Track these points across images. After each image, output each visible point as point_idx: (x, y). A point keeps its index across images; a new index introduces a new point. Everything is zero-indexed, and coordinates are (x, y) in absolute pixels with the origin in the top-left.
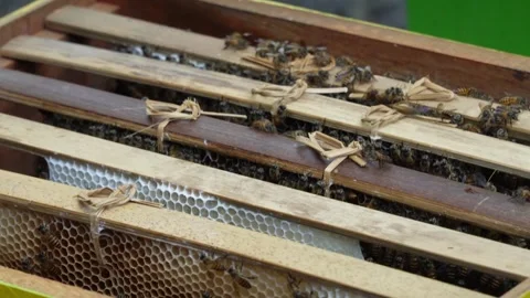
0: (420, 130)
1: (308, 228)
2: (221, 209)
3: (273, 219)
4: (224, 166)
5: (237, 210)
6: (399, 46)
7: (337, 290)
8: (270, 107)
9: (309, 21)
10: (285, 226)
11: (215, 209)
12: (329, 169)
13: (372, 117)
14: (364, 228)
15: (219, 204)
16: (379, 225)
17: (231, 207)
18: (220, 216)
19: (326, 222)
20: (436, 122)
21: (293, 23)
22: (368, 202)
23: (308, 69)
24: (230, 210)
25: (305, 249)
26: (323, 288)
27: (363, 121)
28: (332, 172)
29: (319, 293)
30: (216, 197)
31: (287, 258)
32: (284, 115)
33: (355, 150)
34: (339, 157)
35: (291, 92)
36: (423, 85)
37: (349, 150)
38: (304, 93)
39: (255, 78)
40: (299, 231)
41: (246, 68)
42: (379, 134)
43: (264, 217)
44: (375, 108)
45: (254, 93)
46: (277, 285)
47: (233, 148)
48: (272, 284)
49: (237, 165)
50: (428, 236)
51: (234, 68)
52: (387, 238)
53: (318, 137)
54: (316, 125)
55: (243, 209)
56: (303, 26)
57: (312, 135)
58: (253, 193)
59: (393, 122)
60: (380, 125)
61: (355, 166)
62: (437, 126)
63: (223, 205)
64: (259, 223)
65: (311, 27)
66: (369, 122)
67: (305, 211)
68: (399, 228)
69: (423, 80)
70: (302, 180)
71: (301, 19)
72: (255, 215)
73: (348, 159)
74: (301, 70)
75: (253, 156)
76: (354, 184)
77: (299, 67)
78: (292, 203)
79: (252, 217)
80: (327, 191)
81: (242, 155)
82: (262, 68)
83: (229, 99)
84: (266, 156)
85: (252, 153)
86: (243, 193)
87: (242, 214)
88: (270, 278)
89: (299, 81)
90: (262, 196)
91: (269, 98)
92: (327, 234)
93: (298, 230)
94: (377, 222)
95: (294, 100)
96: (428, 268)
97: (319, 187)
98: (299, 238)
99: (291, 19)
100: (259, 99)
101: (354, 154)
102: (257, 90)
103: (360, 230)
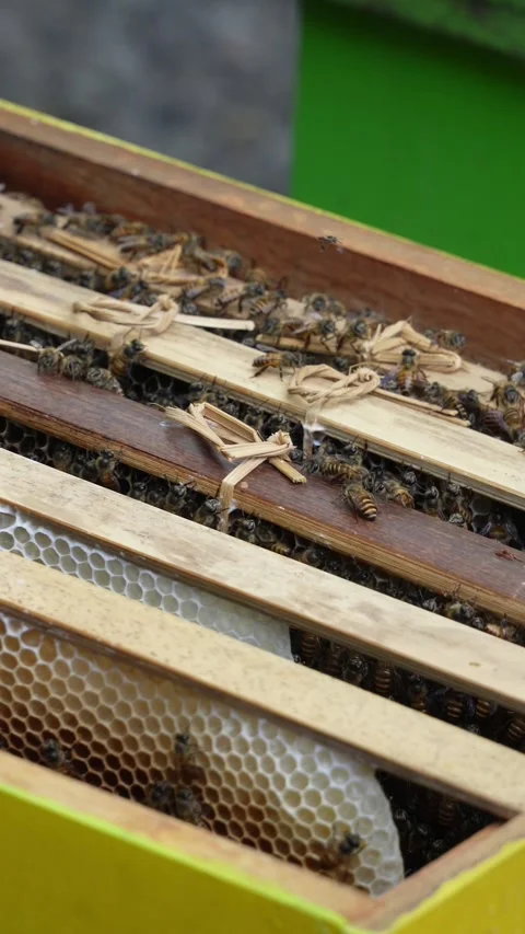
0: (399, 423)
1: (191, 590)
2: (20, 531)
3: (125, 564)
4: (17, 445)
5: (53, 538)
6: (348, 251)
7: (262, 722)
8: (108, 342)
9: (173, 182)
10: (148, 581)
11: (10, 530)
12: (231, 479)
13: (309, 387)
14: (307, 605)
15: (19, 523)
16: (335, 603)
17: (41, 530)
18: (18, 545)
19: (232, 583)
20: (428, 411)
21: (140, 181)
22: (300, 550)
23: (175, 275)
24: (39, 535)
25: (201, 635)
26: (234, 715)
27: (291, 392)
28: (237, 486)
29: (224, 722)
30: (13, 507)
31: (166, 647)
32: (134, 360)
33: (281, 449)
34: (250, 458)
35: (147, 317)
36: (399, 335)
37: (269, 447)
38: (173, 323)
39: (68, 279)
40: (174, 594)
41: (53, 257)
42: (321, 422)
43: (107, 558)
44: (312, 369)
45: (77, 310)
46: (140, 697)
47: (40, 415)
48: (130, 692)
49: (44, 448)
50: (430, 634)
51: (29, 255)
52: (350, 630)
53: (207, 414)
54: (198, 389)
55: (65, 538)
56: (159, 188)
57: (198, 409)
58: (86, 508)
59: (348, 402)
60: (323, 405)
61: (281, 479)
62: (430, 418)
63: (26, 526)
64: (94, 568)
65: (174, 194)
66: (304, 395)
67: (190, 556)
68: (374, 613)
69: (400, 325)
70: (176, 494)
71: (156, 176)
72: (88, 551)
73: (268, 465)
74: (163, 276)
75: (79, 436)
76: (280, 515)
77: (158, 270)
78: (164, 539)
79: (81, 554)
80: (223, 521)
81: (58, 431)
82: (85, 263)
83: (26, 315)
84: (106, 438)
85: (77, 428)
86: (69, 507)
87: (63, 546)
88: (126, 680)
89: (164, 298)
90: (106, 518)
91: (105, 324)
92: (229, 605)
93: (173, 591)
94: (331, 597)
95: (154, 333)
96: (417, 693)
97: (210, 512)
98: (172, 606)
99: (135, 172)
100: (86, 323)
101: (278, 457)
102: (85, 305)
103: (297, 608)
